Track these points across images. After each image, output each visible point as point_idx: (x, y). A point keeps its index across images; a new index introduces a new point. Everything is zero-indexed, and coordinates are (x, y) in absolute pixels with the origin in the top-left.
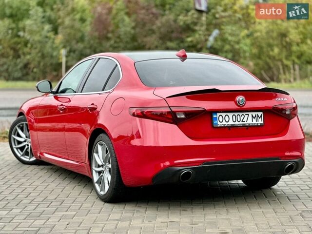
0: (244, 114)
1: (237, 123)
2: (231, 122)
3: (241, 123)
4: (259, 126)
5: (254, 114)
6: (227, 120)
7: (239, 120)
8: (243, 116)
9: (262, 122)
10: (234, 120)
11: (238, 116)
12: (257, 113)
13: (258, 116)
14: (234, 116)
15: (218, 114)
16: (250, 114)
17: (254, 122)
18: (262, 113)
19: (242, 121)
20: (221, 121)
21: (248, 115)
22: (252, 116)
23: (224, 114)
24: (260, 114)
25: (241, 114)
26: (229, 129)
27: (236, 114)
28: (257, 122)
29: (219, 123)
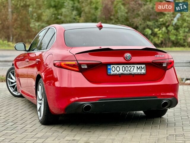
0: (131, 66)
1: (125, 72)
2: (121, 72)
3: (128, 72)
4: (142, 74)
5: (139, 66)
6: (118, 70)
7: (127, 70)
8: (130, 67)
9: (145, 72)
10: (124, 70)
11: (127, 68)
12: (141, 65)
13: (142, 67)
14: (123, 67)
15: (112, 66)
16: (136, 66)
17: (139, 71)
18: (144, 65)
19: (129, 71)
20: (114, 70)
21: (134, 66)
22: (137, 68)
23: (116, 66)
24: (143, 66)
25: (128, 66)
26: (120, 76)
27: (125, 66)
28: (141, 72)
29: (112, 72)
